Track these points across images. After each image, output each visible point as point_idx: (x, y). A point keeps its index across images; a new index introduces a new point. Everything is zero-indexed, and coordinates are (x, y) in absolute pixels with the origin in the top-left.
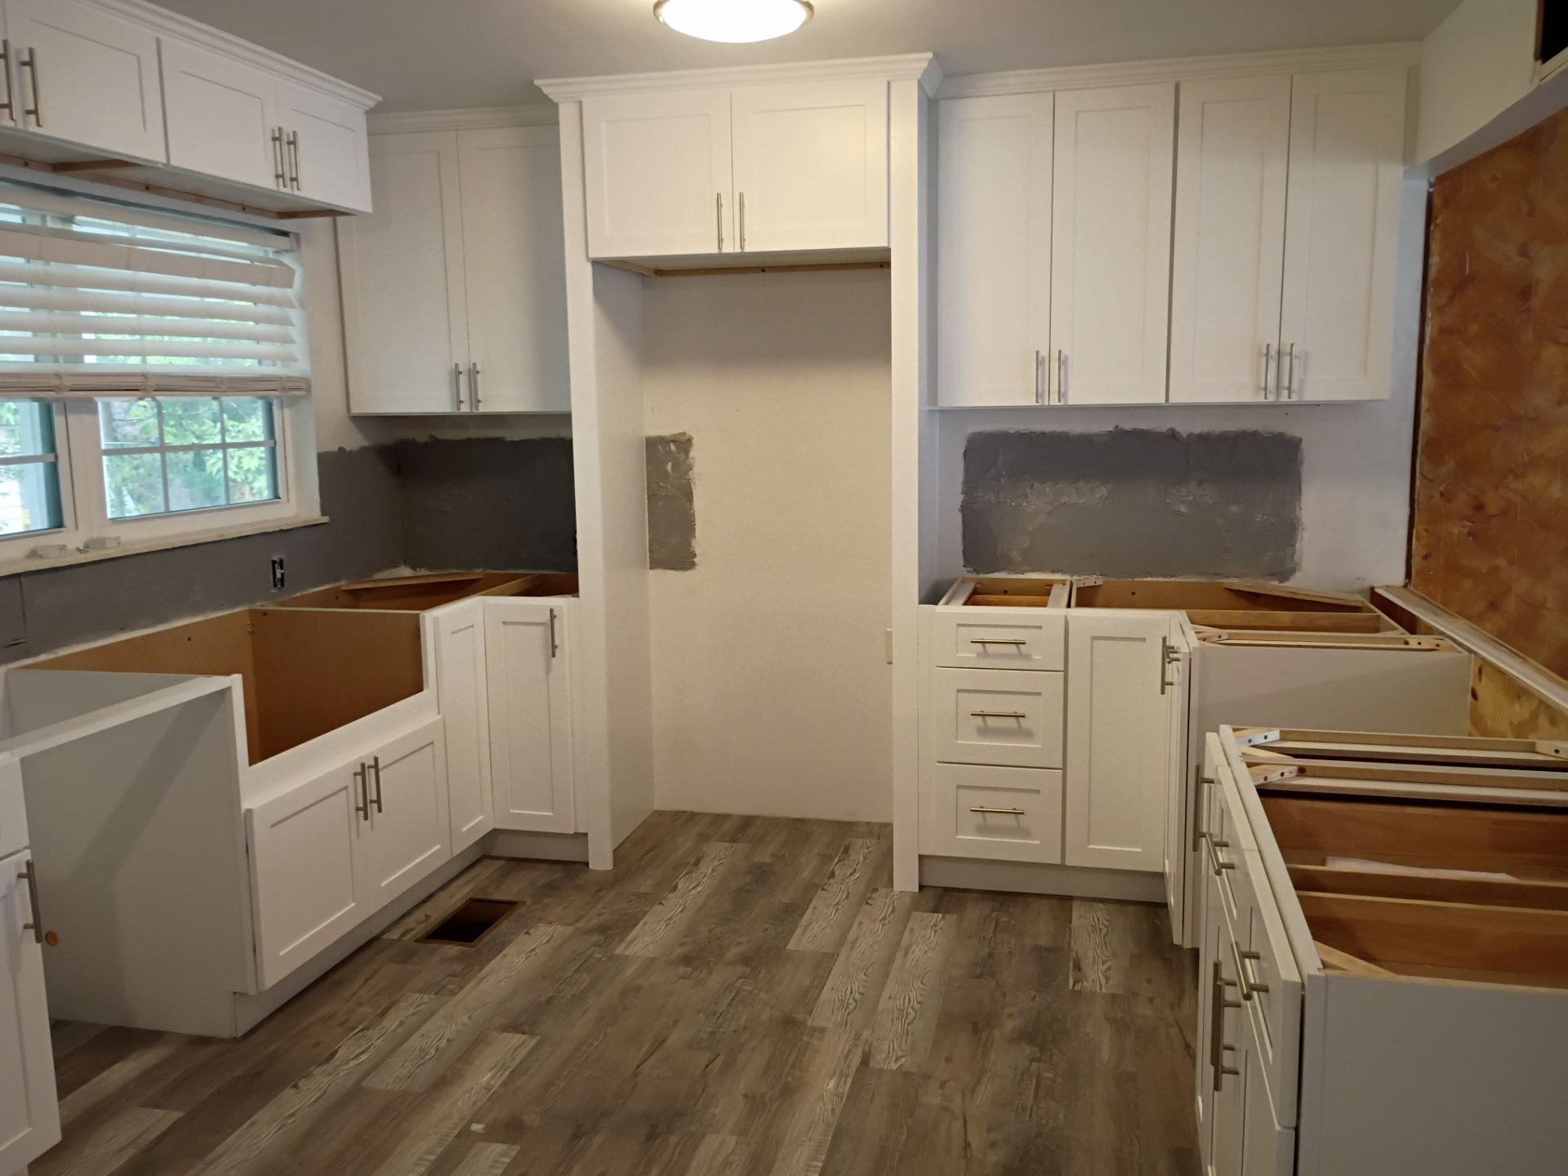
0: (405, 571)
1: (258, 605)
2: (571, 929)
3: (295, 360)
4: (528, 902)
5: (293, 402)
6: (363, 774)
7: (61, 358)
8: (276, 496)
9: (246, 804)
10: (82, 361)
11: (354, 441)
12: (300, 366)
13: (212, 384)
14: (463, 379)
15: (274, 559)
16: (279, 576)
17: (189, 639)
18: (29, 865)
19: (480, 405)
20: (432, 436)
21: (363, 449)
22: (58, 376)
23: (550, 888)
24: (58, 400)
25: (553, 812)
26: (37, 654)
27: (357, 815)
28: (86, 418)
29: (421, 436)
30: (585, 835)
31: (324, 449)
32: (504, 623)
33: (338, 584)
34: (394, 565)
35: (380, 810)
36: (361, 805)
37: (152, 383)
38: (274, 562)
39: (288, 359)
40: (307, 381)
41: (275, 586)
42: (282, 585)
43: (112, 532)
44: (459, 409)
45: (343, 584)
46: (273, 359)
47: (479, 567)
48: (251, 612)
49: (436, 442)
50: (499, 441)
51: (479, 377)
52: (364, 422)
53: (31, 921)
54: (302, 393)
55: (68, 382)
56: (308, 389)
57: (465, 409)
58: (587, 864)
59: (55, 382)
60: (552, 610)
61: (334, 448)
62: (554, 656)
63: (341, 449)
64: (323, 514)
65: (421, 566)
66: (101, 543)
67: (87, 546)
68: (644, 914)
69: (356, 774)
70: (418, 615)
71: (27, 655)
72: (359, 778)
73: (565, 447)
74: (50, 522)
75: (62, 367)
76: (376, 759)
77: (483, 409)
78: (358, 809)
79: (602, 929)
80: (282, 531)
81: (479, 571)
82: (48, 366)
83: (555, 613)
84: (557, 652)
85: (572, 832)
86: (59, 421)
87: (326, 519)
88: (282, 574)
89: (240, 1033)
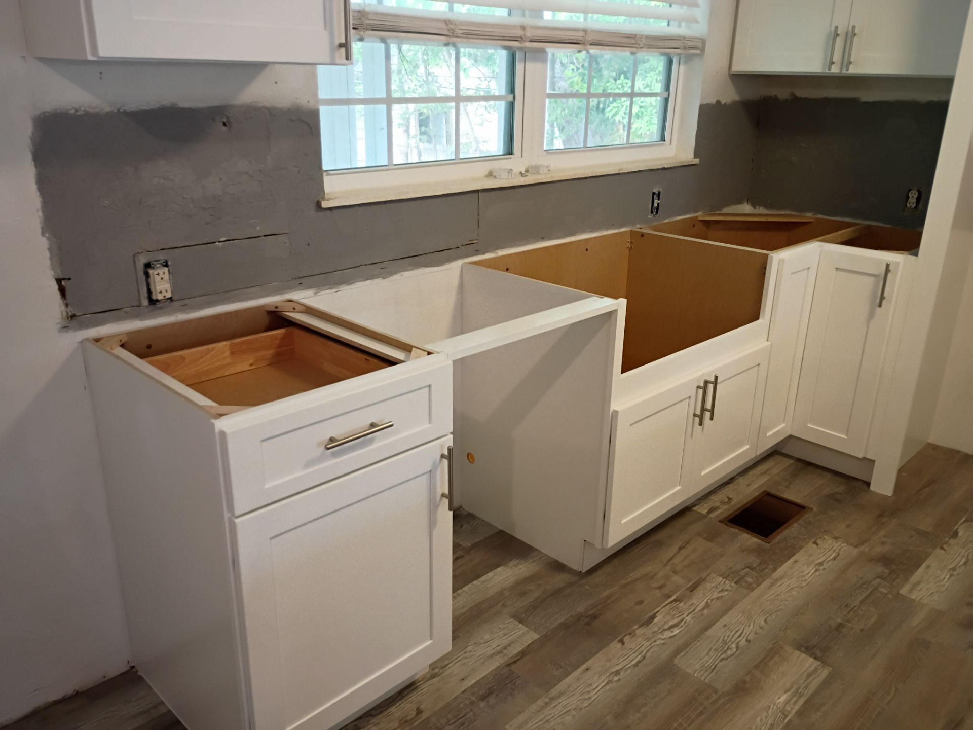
0: (746, 208)
1: (637, 228)
2: (855, 551)
3: (697, 22)
4: (815, 509)
5: (689, 58)
6: (705, 389)
7: (527, 13)
8: (663, 139)
9: (615, 406)
10: (542, 17)
11: (729, 96)
12: (699, 29)
13: (633, 41)
14: (839, 41)
15: (655, 191)
16: (656, 205)
17: (587, 250)
18: (450, 450)
19: (851, 66)
20: (792, 94)
21: (735, 103)
22: (523, 28)
23: (833, 500)
24: (520, 49)
25: (847, 436)
26: (484, 254)
27: (694, 420)
28: (539, 65)
29: (782, 94)
30: (874, 461)
31: (705, 102)
32: (837, 269)
33: (696, 215)
34: (739, 202)
35: (712, 419)
36: (698, 412)
37: (590, 38)
38: (654, 194)
39: (692, 21)
40: (703, 41)
41: (652, 213)
42: (657, 213)
43: (543, 161)
44: (830, 69)
45: (700, 215)
46: (680, 20)
47: (809, 211)
48: (632, 232)
49: (795, 99)
50: (854, 102)
51: (855, 38)
52: (741, 79)
53: (447, 492)
54: (698, 52)
55: (529, 34)
56: (703, 50)
57: (835, 70)
58: (868, 484)
59: (519, 33)
60: (888, 265)
61: (713, 101)
62: (880, 305)
63: (718, 102)
64: (695, 157)
65: (760, 205)
66: (536, 169)
67: (527, 171)
68: (928, 555)
69: (698, 387)
70: (767, 255)
71: (477, 253)
72: (701, 391)
73: (939, 111)
74: (504, 150)
75: (528, 21)
76: (716, 378)
77: (853, 70)
78: (695, 415)
79: (885, 560)
80: (664, 169)
81: (809, 215)
82: (517, 20)
83: (891, 268)
84: (884, 302)
85: (861, 456)
86: (519, 67)
87: (697, 161)
88: (658, 204)
89: (584, 570)
